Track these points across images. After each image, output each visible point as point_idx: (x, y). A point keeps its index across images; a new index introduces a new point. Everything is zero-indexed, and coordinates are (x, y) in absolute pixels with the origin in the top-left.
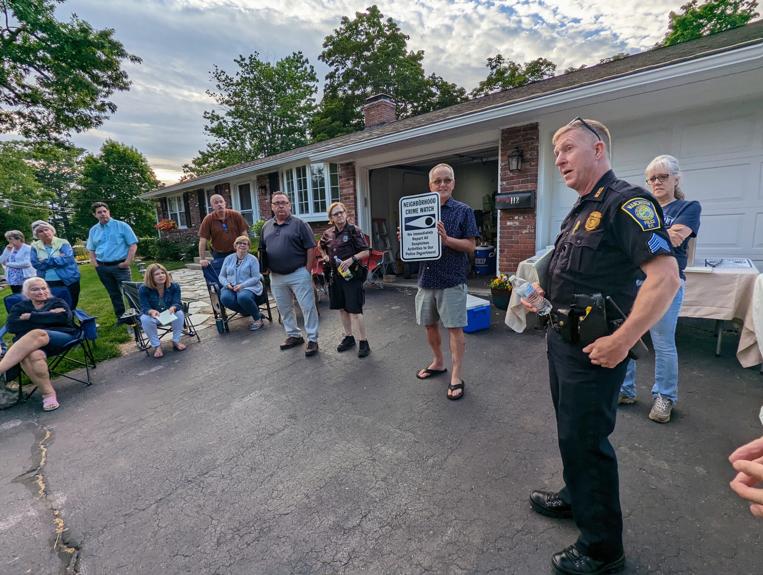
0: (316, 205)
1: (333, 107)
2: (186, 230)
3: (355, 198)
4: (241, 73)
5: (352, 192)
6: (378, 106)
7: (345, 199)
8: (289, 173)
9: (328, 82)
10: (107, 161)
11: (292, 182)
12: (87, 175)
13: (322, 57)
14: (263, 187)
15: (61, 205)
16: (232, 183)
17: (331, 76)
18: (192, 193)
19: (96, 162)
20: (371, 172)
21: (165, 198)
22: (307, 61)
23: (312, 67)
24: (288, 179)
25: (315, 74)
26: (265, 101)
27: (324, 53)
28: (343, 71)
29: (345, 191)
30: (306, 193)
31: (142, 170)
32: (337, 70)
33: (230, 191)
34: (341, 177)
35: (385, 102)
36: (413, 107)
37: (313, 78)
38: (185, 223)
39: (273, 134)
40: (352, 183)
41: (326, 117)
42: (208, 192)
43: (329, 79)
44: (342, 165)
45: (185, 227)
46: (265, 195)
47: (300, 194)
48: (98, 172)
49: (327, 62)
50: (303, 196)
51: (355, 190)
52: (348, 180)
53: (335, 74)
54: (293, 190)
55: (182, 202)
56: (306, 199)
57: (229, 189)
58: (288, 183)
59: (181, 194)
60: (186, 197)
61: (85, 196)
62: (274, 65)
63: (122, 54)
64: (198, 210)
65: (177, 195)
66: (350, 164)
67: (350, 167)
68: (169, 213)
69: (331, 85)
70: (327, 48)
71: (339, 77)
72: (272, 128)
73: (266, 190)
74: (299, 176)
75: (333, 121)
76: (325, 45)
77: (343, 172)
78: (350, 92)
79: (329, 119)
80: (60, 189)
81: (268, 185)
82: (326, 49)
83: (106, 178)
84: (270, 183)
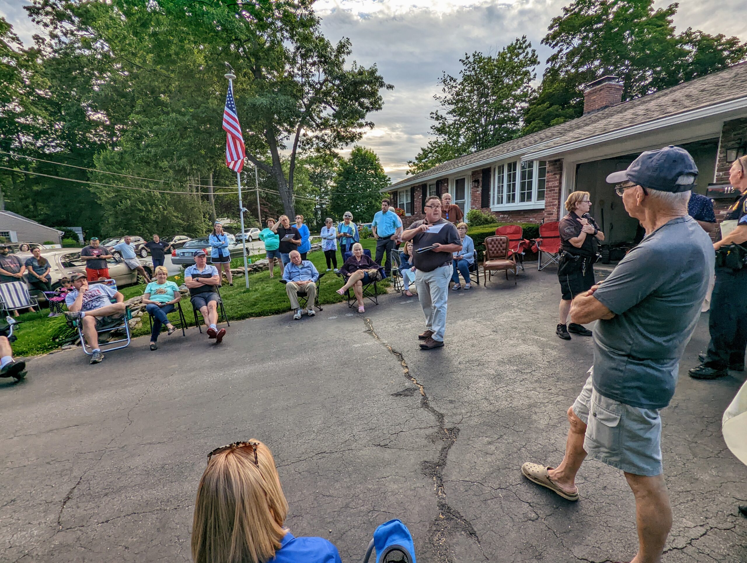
0: (522, 195)
1: (551, 91)
2: (410, 217)
3: (560, 190)
4: (464, 71)
5: (557, 184)
6: (601, 90)
7: (550, 191)
8: (501, 169)
9: (549, 65)
10: (354, 163)
11: (503, 176)
12: (340, 175)
13: (546, 40)
14: (476, 181)
15: (320, 198)
16: (450, 178)
17: (554, 58)
18: (418, 187)
19: (346, 163)
20: (578, 166)
21: (397, 192)
22: (530, 45)
23: (534, 51)
24: (499, 173)
25: (537, 57)
26: (482, 95)
27: (548, 35)
28: (568, 50)
29: (550, 184)
30: (514, 185)
31: (376, 168)
32: (561, 50)
33: (448, 185)
34: (548, 172)
35: (610, 84)
36: (655, 72)
37: (534, 61)
38: (410, 211)
39: (487, 125)
40: (558, 177)
41: (543, 102)
42: (430, 185)
43: (550, 62)
44: (550, 162)
45: (409, 215)
46: (478, 187)
47: (509, 186)
48: (347, 171)
49: (550, 45)
50: (511, 188)
51: (560, 183)
52: (555, 174)
53: (558, 55)
54: (503, 183)
55: (409, 194)
56: (514, 190)
57: (448, 183)
58: (499, 177)
59: (409, 188)
60: (413, 189)
61: (337, 191)
62: (495, 56)
63: (382, 85)
64: (421, 201)
65: (405, 189)
66: (559, 160)
67: (558, 163)
68: (398, 203)
69: (552, 69)
70: (553, 30)
71: (562, 58)
72: (486, 120)
73: (478, 183)
74: (509, 170)
75: (551, 105)
76: (551, 28)
77: (551, 168)
78: (573, 71)
79: (546, 104)
80: (321, 186)
81: (480, 179)
82: (551, 32)
83: (351, 177)
84: (483, 178)
